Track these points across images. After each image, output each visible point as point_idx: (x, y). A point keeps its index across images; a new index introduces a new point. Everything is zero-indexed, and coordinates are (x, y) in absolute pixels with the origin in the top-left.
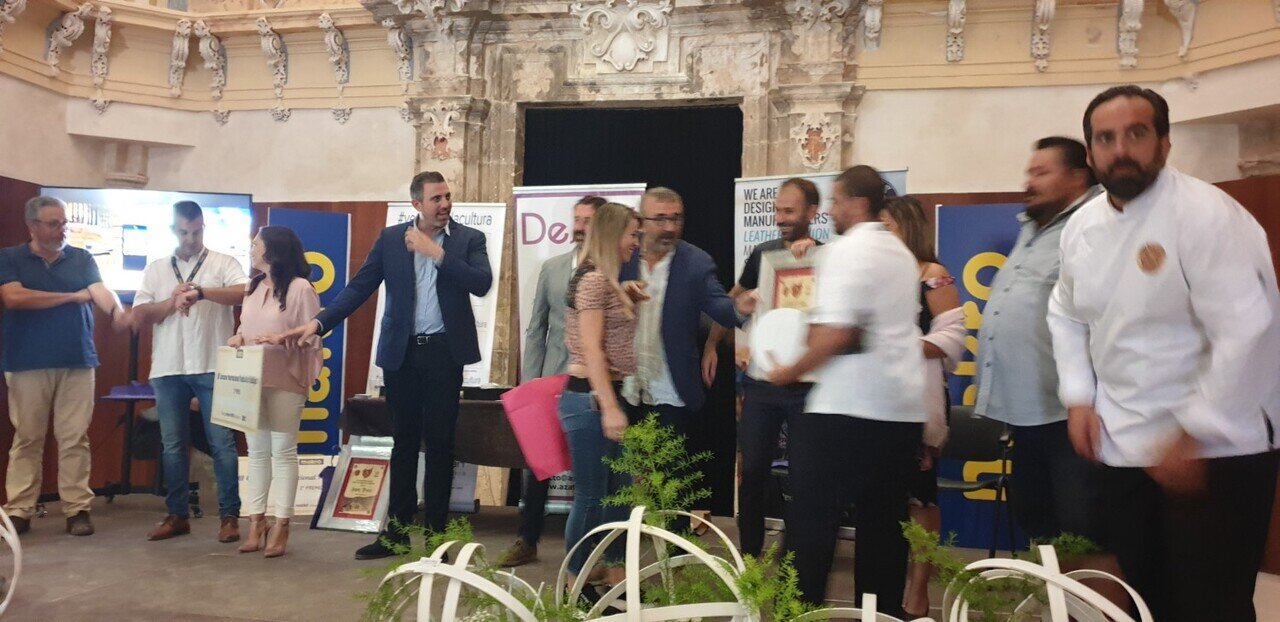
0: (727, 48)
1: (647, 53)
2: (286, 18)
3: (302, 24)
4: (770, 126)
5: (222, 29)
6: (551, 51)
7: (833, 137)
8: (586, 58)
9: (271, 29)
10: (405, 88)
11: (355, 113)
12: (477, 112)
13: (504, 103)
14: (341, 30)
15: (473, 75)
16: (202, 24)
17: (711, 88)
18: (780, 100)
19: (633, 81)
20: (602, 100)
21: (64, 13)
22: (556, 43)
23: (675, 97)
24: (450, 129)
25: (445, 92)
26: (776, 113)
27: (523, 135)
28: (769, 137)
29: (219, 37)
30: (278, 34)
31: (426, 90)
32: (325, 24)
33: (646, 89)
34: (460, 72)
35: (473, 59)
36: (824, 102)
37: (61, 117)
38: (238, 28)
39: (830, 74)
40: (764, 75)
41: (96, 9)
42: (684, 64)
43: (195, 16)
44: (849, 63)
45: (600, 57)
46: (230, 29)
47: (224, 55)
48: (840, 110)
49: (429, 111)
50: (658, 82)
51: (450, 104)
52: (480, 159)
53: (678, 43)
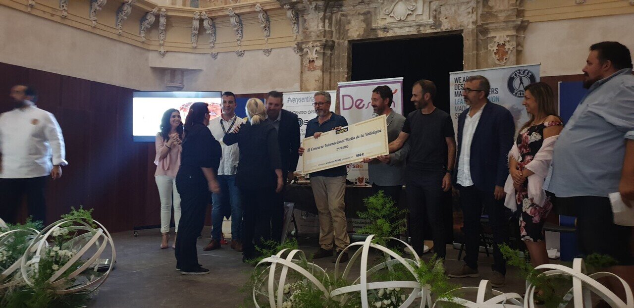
0: (454, 6)
1: (412, 11)
2: (241, 7)
3: (248, 10)
4: (477, 44)
5: (213, 15)
6: (364, 14)
7: (511, 48)
8: (382, 16)
9: (235, 13)
10: (295, 37)
11: (273, 51)
12: (328, 46)
13: (342, 41)
14: (266, 11)
15: (327, 29)
16: (205, 13)
17: (446, 26)
18: (482, 30)
19: (405, 25)
20: (390, 36)
21: (147, 13)
22: (367, 10)
23: (427, 32)
24: (316, 56)
25: (314, 38)
26: (481, 37)
27: (351, 56)
28: (477, 50)
29: (212, 19)
30: (238, 15)
31: (305, 37)
32: (258, 9)
33: (412, 29)
34: (320, 28)
35: (327, 21)
36: (507, 30)
37: (147, 60)
38: (220, 14)
39: (509, 15)
40: (474, 17)
41: (160, 10)
42: (432, 15)
43: (202, 10)
44: (519, 9)
45: (388, 15)
46: (217, 15)
47: (214, 27)
48: (515, 33)
49: (306, 48)
50: (418, 25)
51: (316, 44)
52: (330, 69)
53: (428, 5)
